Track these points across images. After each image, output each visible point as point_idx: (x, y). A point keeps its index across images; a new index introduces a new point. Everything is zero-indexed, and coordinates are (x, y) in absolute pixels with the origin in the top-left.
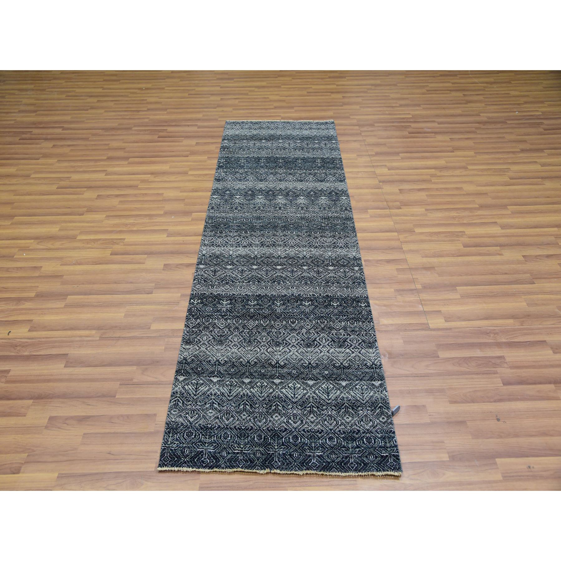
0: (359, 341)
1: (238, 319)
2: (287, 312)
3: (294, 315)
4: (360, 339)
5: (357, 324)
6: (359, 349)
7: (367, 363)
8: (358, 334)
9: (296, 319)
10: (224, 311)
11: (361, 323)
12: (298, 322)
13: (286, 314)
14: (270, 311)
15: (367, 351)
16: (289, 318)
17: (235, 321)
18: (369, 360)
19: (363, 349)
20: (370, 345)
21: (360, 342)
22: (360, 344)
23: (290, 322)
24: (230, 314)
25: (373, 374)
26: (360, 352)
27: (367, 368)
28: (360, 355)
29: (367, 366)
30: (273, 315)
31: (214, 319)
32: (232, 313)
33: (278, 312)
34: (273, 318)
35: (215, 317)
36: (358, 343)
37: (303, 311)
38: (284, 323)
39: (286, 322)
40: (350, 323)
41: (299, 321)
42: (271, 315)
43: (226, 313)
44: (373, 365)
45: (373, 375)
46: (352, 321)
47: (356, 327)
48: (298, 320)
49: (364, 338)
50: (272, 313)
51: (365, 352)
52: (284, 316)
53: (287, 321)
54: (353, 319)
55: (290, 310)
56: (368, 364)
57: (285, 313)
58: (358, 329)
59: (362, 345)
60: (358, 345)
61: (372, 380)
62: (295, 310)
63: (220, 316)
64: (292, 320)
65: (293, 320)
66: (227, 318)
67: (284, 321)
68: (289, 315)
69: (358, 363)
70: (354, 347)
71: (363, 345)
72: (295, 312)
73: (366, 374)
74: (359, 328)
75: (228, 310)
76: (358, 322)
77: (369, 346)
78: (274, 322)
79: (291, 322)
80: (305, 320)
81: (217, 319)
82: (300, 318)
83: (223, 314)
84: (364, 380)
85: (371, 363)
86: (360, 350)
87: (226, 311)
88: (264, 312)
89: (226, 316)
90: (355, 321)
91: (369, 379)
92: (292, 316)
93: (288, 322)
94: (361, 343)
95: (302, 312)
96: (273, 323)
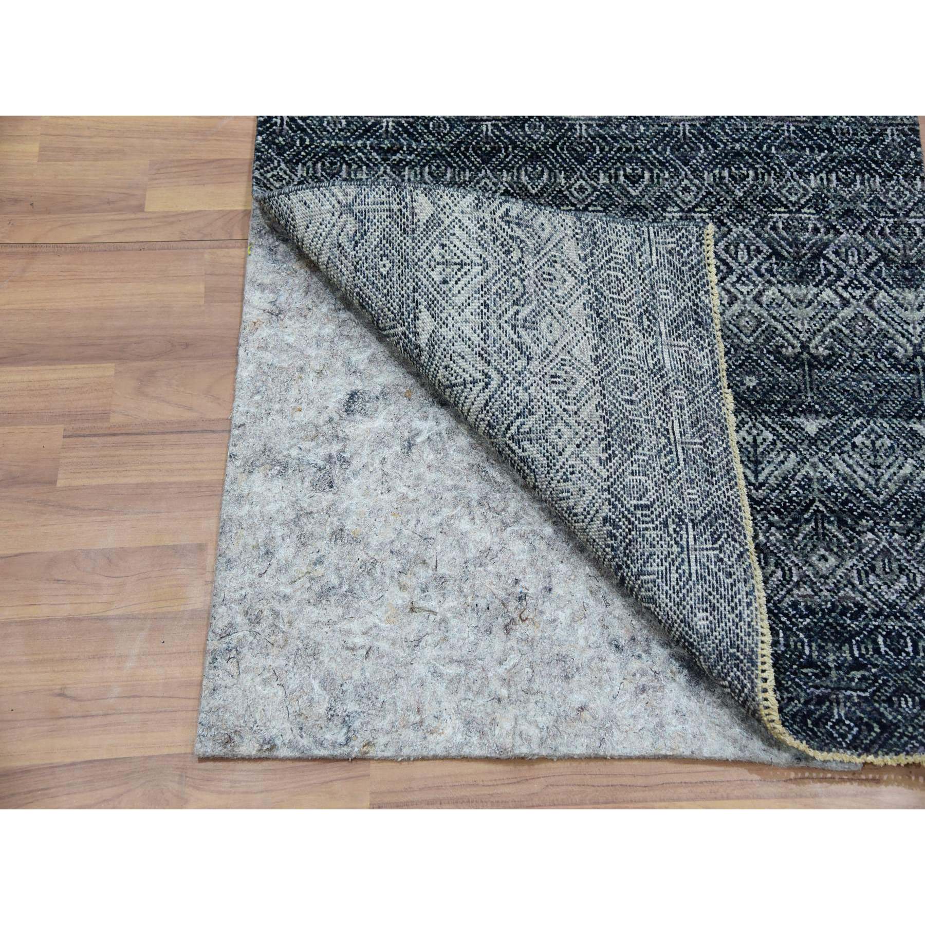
0: (868, 254)
1: (438, 167)
2: (612, 137)
3: (637, 149)
4: (870, 249)
5: (862, 183)
6: (867, 289)
7: (895, 350)
8: (867, 228)
9: (643, 163)
10: (387, 131)
11: (878, 180)
12: (652, 177)
13: (608, 143)
14: (550, 132)
15: (896, 299)
16: (620, 158)
17: (430, 173)
18: (903, 336)
19: (881, 288)
20: (907, 272)
21: (873, 258)
22: (870, 268)
23: (622, 178)
24: (409, 146)
25: (916, 394)
26: (869, 304)
27: (894, 366)
28: (871, 314)
29: (896, 358)
30: (562, 149)
31: (354, 166)
32: (416, 140)
33: (581, 137)
34: (564, 160)
35: (360, 159)
36: (864, 266)
37: (670, 132)
38: (601, 181)
39: (610, 177)
40: (838, 179)
41: (656, 171)
42: (553, 146)
43: (397, 139)
44: (915, 356)
45: (913, 396)
46: (846, 173)
47: (858, 196)
48: (651, 171)
49: (888, 245)
50: (559, 138)
51: (889, 300)
52: (602, 150)
53: (612, 171)
54: (849, 164)
55: (624, 126)
56: (900, 353)
57: (604, 139)
58: (865, 206)
59: (880, 271)
60: (866, 274)
61: (910, 418)
62: (642, 128)
63: (374, 154)
64: (629, 170)
65: (633, 169)
66: (401, 160)
67: (602, 175)
68: (620, 149)
69: (862, 345)
70: (851, 282)
71: (884, 275)
72: (641, 135)
73: (888, 393)
74: (870, 203)
75: (402, 125)
76: (867, 176)
77: (903, 276)
78: (567, 178)
79: (626, 176)
80: (676, 169)
81: (367, 166)
82: (659, 161)
83: (386, 144)
84: (883, 416)
85: (910, 349)
86: (871, 292)
87: (397, 131)
88: (529, 136)
89: (395, 153)
90: (858, 171)
91: (900, 411)
92: (629, 150)
93: (617, 178)
94: (875, 264)
95: (665, 136)
96: (563, 182)
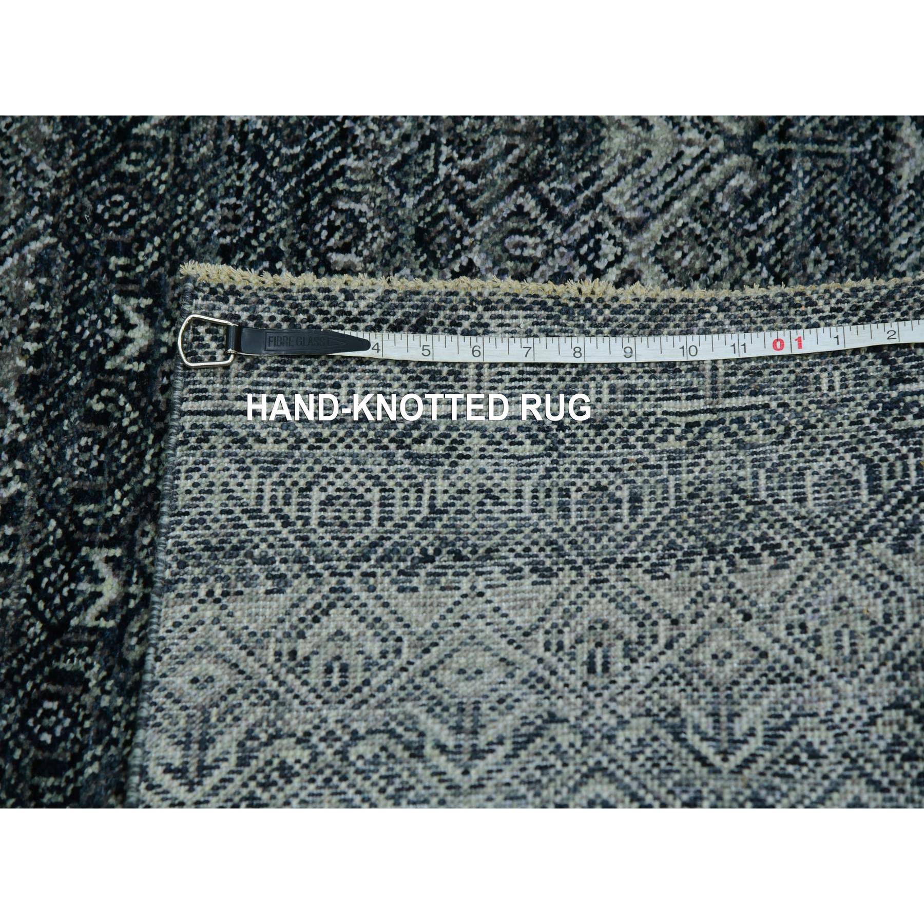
0: (520, 212)
4: (507, 206)
5: (357, 198)
6: (599, 228)
7: (739, 190)
8: (461, 206)
11: (350, 161)
15: (623, 171)
18: (706, 169)
19: (598, 197)
20: (566, 138)
21: (530, 204)
22: (552, 214)
25: (834, 164)
26: (635, 228)
27: (774, 200)
28: (656, 228)
29: (757, 193)
36: (548, 227)
40: (345, 249)
44: (753, 153)
45: (840, 171)
46: (332, 229)
47: (386, 212)
49: (500, 167)
51: (627, 185)
54: (309, 218)
56: (744, 182)
58: (410, 201)
59: (560, 193)
60: (567, 225)
61: (888, 186)
69: (725, 259)
71: (569, 187)
73: (833, 222)
74: (404, 189)
76: (340, 185)
77: (573, 146)
84: (885, 240)
85: (734, 160)
86: (608, 221)
90: (328, 201)
91: (872, 204)
94: (543, 203)
